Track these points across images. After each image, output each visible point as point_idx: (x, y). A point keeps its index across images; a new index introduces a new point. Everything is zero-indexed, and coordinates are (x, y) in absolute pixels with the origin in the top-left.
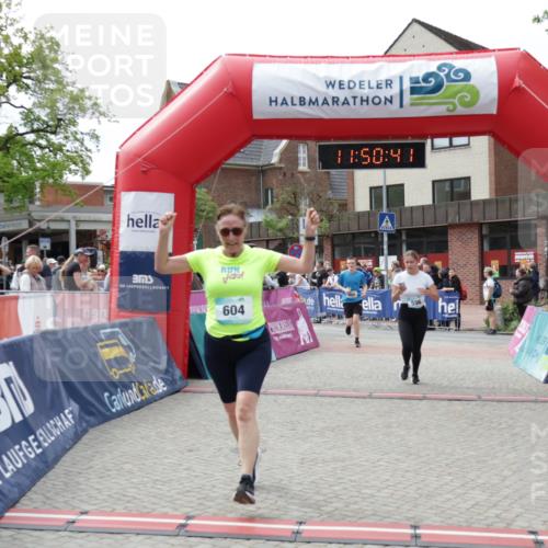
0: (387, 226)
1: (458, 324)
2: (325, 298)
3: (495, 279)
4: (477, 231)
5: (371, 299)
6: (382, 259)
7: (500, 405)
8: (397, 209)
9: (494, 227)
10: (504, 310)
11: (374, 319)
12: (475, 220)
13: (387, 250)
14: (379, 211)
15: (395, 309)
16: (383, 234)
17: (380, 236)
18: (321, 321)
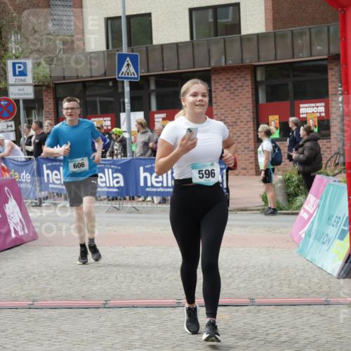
0: (128, 71)
2: (46, 172)
3: (273, 141)
4: (249, 77)
5: (109, 172)
6: (123, 116)
7: (279, 310)
8: (143, 48)
9: (271, 70)
10: (287, 182)
11: (113, 199)
12: (247, 62)
13: (129, 105)
14: (118, 51)
15: (142, 184)
16: (123, 82)
17: (120, 85)
18: (41, 203)
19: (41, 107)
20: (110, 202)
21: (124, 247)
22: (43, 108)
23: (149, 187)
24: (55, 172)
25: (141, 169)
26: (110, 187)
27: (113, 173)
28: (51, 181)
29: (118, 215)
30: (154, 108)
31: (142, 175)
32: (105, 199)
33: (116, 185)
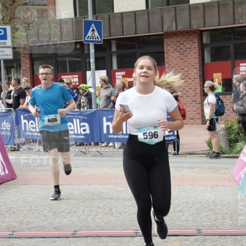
0: (93, 35)
1: (177, 147)
2: (23, 121)
3: (217, 95)
4: (196, 40)
5: (77, 122)
6: (89, 74)
8: (106, 15)
9: (216, 34)
10: (228, 130)
11: (80, 145)
12: (195, 27)
13: (94, 64)
14: (84, 18)
15: (105, 132)
16: (89, 45)
17: (86, 47)
18: (19, 148)
19: (19, 66)
20: (77, 147)
21: (90, 185)
22: (21, 67)
23: (111, 134)
24: (31, 121)
25: (105, 119)
26: (78, 134)
27: (80, 123)
28: (28, 129)
29: (85, 158)
30: (115, 66)
31: (105, 124)
32: (73, 145)
33: (83, 133)
